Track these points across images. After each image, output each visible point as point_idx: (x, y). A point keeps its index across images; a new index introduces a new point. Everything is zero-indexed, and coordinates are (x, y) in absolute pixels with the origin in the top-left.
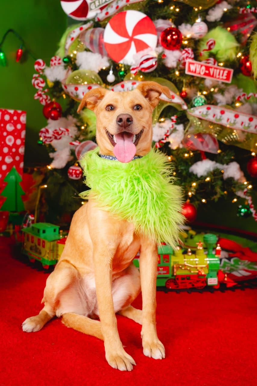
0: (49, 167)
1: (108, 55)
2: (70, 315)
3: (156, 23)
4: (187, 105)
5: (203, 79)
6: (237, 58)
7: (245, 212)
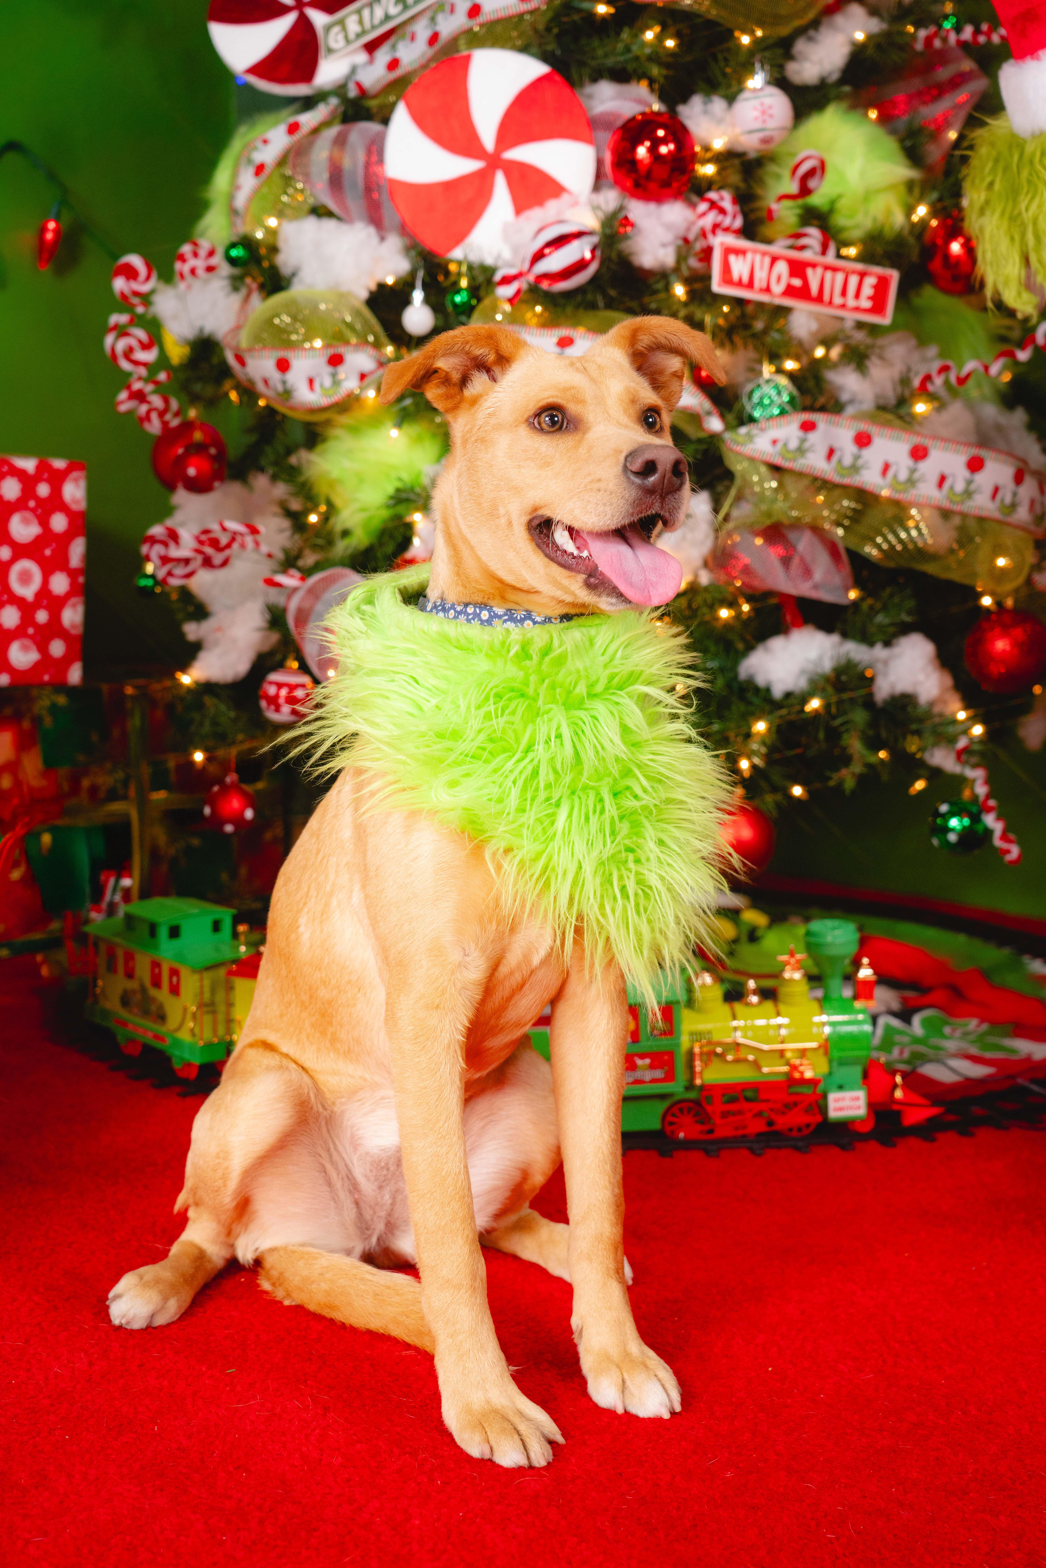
0: (186, 679)
1: (404, 230)
2: (293, 1252)
3: (590, 97)
4: (722, 416)
5: (782, 312)
6: (913, 225)
7: (964, 828)
